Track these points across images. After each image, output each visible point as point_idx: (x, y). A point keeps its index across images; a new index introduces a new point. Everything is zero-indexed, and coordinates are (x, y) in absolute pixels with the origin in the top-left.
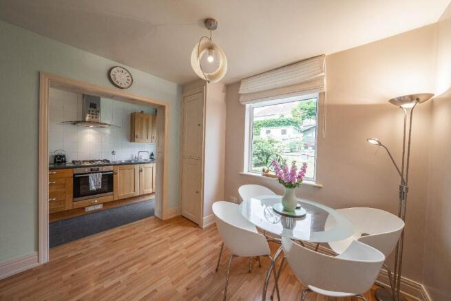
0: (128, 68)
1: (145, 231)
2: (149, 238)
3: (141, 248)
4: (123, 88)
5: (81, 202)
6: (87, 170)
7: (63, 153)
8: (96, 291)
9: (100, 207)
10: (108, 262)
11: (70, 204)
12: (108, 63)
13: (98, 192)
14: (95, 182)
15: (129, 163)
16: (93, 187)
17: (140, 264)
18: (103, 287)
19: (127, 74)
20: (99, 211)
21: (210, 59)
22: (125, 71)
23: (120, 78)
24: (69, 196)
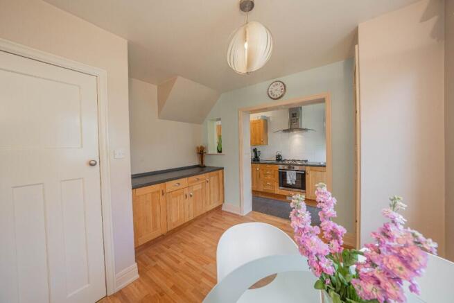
0: (281, 79)
5: (285, 191)
6: (286, 167)
7: (281, 154)
11: (278, 190)
13: (293, 187)
14: (291, 178)
16: (289, 182)
19: (281, 84)
22: (278, 83)
24: (277, 184)
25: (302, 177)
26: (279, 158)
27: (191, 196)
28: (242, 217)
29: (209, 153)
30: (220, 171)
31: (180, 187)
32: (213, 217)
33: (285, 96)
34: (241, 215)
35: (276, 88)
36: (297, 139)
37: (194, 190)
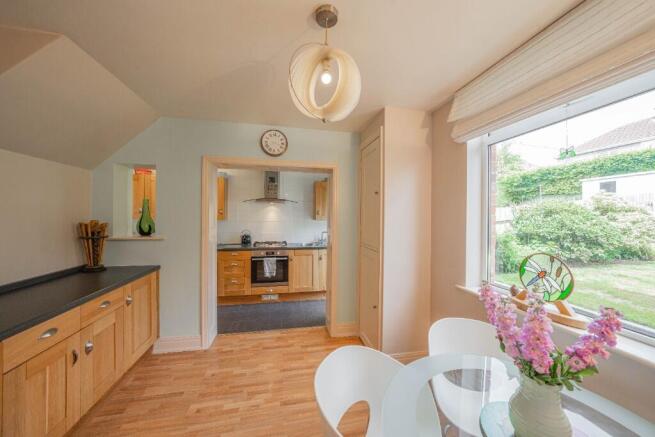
0: (282, 129)
1: (302, 347)
2: (300, 359)
3: (284, 370)
4: (279, 155)
5: (259, 289)
6: (263, 253)
7: (248, 233)
8: (216, 407)
9: (275, 298)
10: (244, 375)
11: (249, 289)
12: (259, 129)
13: (272, 280)
14: (269, 268)
15: (309, 248)
16: (267, 275)
17: (270, 395)
18: (222, 406)
19: (282, 137)
20: (275, 302)
21: (326, 79)
22: (278, 134)
23: (274, 143)
24: (248, 280)
25: (283, 265)
26: (246, 240)
27: (88, 351)
28: (205, 351)
29: (115, 236)
30: (154, 274)
31: (58, 336)
32: (137, 379)
33: (285, 154)
34: (204, 348)
35: (274, 139)
36: (272, 212)
37: (95, 333)
